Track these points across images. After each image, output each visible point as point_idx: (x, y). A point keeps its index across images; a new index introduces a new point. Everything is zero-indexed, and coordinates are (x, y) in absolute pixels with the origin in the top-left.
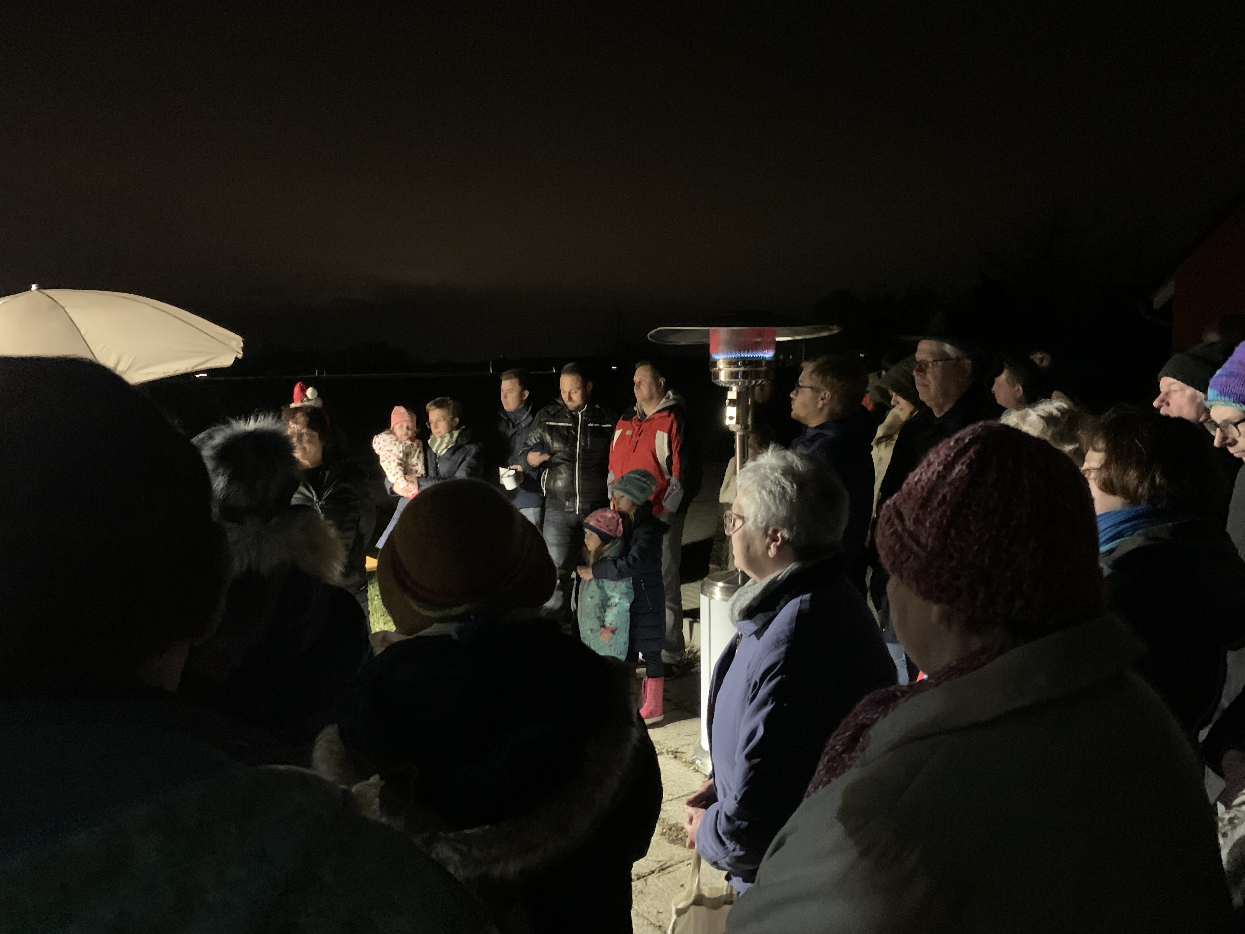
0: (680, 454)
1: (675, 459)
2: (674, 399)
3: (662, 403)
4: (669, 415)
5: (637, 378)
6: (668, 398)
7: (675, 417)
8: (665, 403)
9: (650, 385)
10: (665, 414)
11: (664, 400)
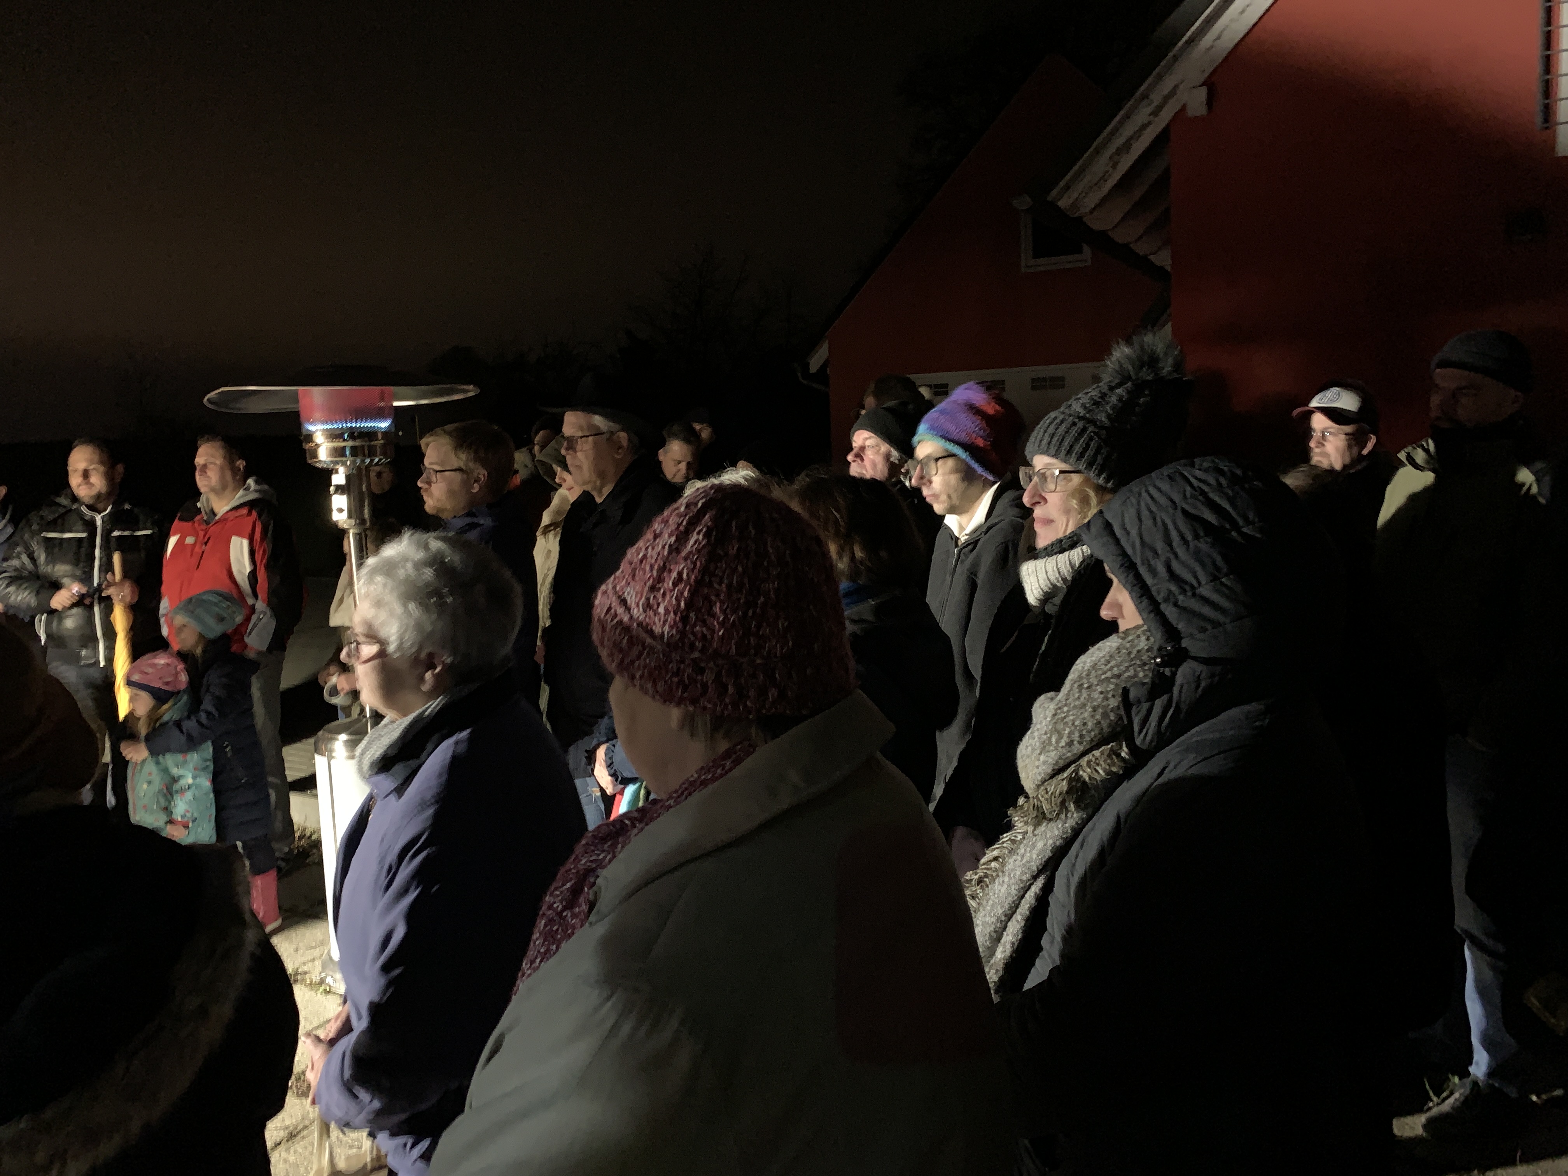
0: (267, 567)
1: (262, 575)
2: (256, 491)
3: (240, 497)
4: (250, 513)
5: (199, 460)
6: (248, 489)
7: (260, 516)
8: (242, 496)
9: (222, 469)
10: (244, 511)
11: (241, 492)
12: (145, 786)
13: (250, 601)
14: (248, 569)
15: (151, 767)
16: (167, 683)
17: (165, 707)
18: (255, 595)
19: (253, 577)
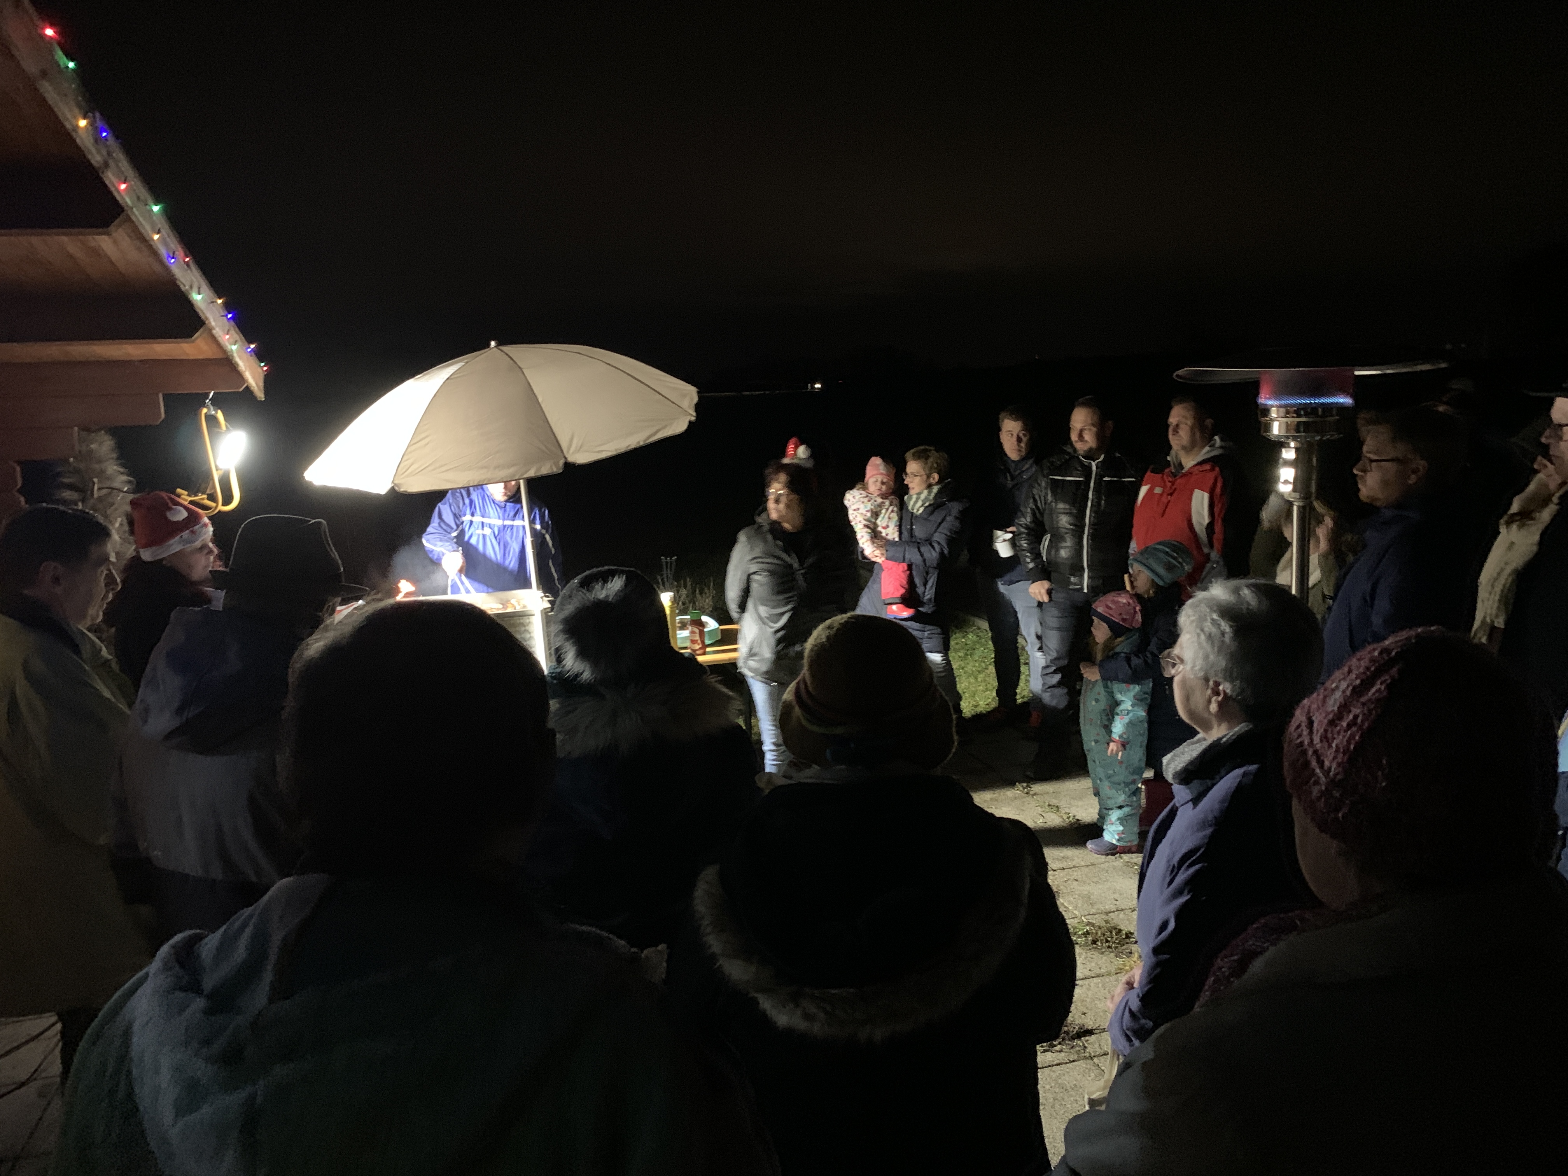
2: (1221, 447)
3: (1205, 453)
4: (1212, 469)
5: (1173, 420)
6: (1213, 446)
7: (1221, 471)
8: (1208, 452)
9: (1192, 429)
10: (1207, 467)
11: (1207, 448)
12: (1094, 703)
13: (1206, 550)
14: (1206, 520)
15: (1100, 688)
16: (1124, 620)
17: (1119, 640)
18: (1211, 545)
19: (1210, 527)
